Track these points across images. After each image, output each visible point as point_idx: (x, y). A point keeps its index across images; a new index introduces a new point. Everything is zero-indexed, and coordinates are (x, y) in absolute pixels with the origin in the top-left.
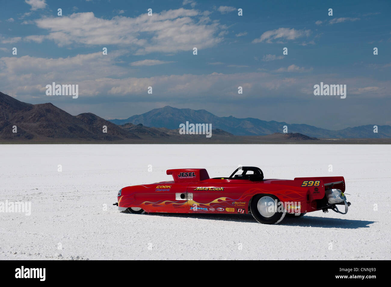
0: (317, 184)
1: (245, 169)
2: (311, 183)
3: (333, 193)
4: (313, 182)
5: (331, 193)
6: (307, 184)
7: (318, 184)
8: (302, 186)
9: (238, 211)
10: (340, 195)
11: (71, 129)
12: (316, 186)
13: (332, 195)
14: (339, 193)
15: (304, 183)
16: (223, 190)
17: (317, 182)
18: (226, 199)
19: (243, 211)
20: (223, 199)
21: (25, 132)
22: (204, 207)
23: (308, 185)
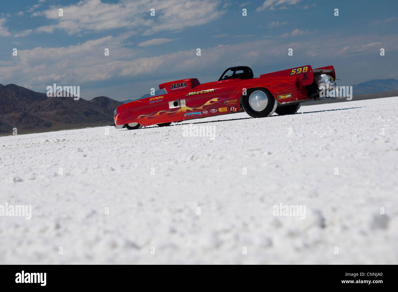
0: (305, 70)
1: (234, 69)
2: (299, 70)
3: (322, 78)
4: (301, 69)
5: (321, 78)
6: (295, 71)
7: (307, 70)
8: (291, 74)
9: (231, 110)
10: (330, 79)
11: (87, 114)
12: (305, 72)
13: (322, 80)
14: (328, 77)
15: (292, 72)
16: (214, 91)
17: (305, 68)
18: (218, 99)
19: (236, 108)
20: (215, 100)
21: (43, 121)
22: (197, 111)
23: (297, 73)
